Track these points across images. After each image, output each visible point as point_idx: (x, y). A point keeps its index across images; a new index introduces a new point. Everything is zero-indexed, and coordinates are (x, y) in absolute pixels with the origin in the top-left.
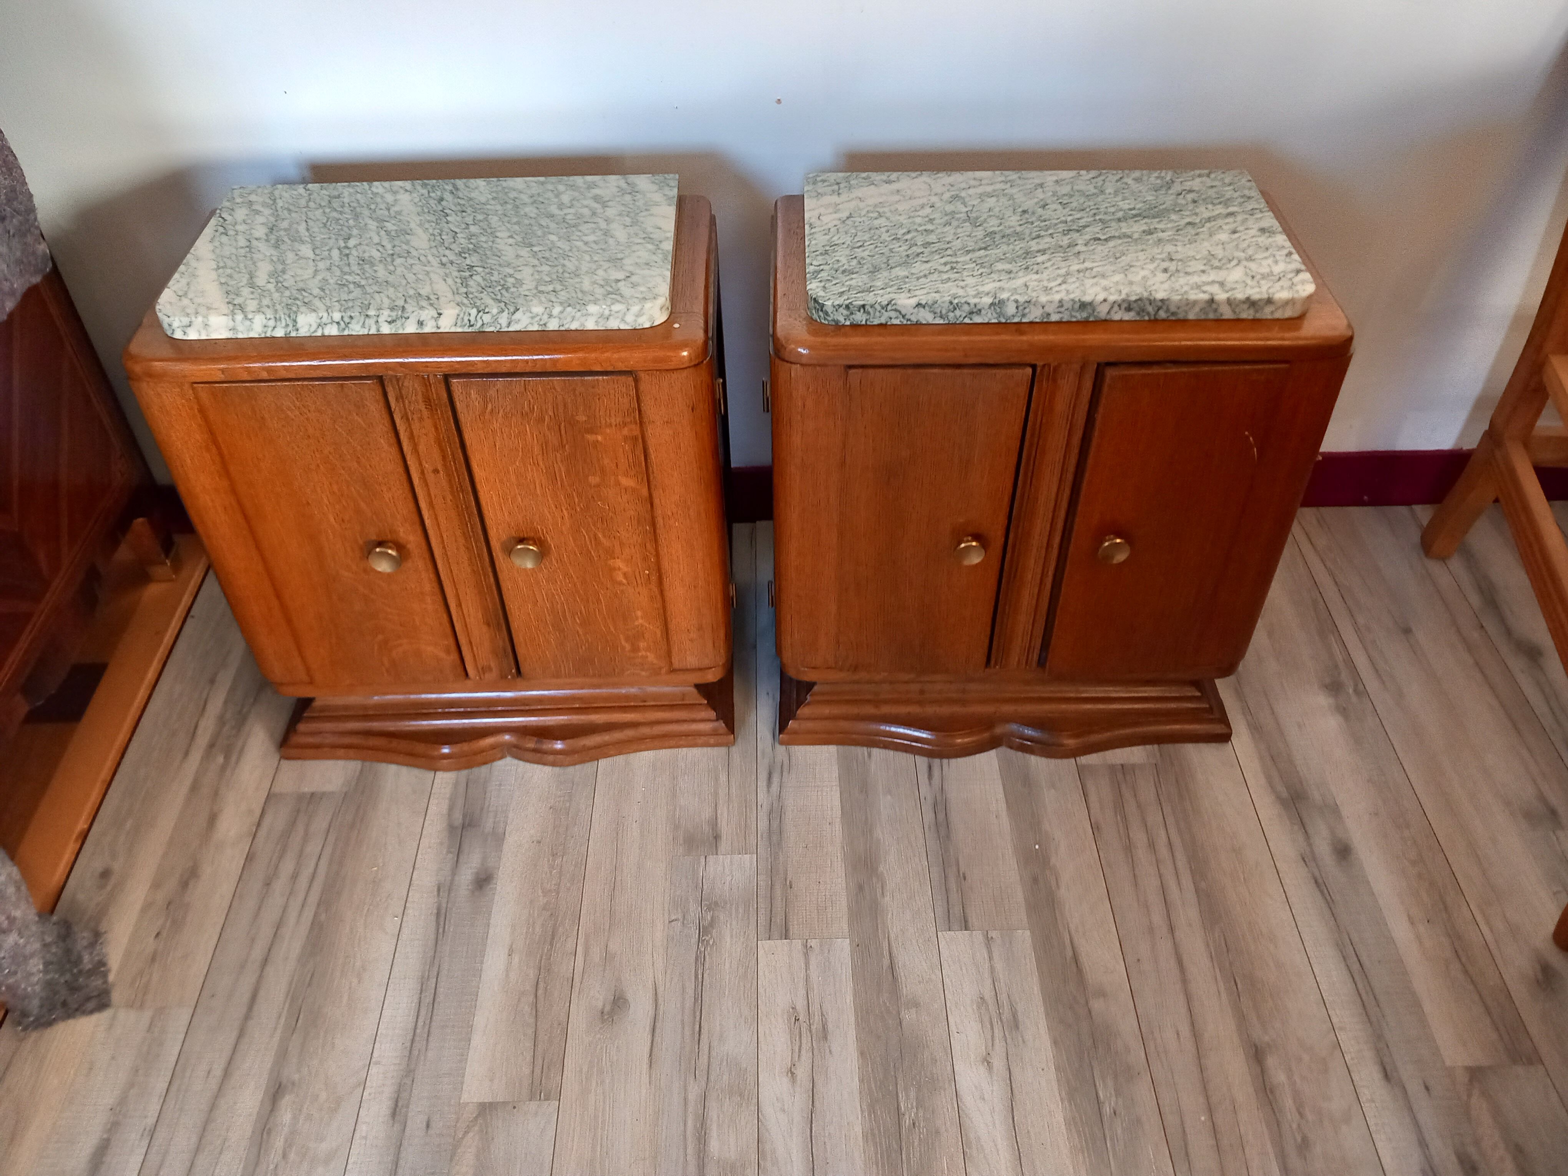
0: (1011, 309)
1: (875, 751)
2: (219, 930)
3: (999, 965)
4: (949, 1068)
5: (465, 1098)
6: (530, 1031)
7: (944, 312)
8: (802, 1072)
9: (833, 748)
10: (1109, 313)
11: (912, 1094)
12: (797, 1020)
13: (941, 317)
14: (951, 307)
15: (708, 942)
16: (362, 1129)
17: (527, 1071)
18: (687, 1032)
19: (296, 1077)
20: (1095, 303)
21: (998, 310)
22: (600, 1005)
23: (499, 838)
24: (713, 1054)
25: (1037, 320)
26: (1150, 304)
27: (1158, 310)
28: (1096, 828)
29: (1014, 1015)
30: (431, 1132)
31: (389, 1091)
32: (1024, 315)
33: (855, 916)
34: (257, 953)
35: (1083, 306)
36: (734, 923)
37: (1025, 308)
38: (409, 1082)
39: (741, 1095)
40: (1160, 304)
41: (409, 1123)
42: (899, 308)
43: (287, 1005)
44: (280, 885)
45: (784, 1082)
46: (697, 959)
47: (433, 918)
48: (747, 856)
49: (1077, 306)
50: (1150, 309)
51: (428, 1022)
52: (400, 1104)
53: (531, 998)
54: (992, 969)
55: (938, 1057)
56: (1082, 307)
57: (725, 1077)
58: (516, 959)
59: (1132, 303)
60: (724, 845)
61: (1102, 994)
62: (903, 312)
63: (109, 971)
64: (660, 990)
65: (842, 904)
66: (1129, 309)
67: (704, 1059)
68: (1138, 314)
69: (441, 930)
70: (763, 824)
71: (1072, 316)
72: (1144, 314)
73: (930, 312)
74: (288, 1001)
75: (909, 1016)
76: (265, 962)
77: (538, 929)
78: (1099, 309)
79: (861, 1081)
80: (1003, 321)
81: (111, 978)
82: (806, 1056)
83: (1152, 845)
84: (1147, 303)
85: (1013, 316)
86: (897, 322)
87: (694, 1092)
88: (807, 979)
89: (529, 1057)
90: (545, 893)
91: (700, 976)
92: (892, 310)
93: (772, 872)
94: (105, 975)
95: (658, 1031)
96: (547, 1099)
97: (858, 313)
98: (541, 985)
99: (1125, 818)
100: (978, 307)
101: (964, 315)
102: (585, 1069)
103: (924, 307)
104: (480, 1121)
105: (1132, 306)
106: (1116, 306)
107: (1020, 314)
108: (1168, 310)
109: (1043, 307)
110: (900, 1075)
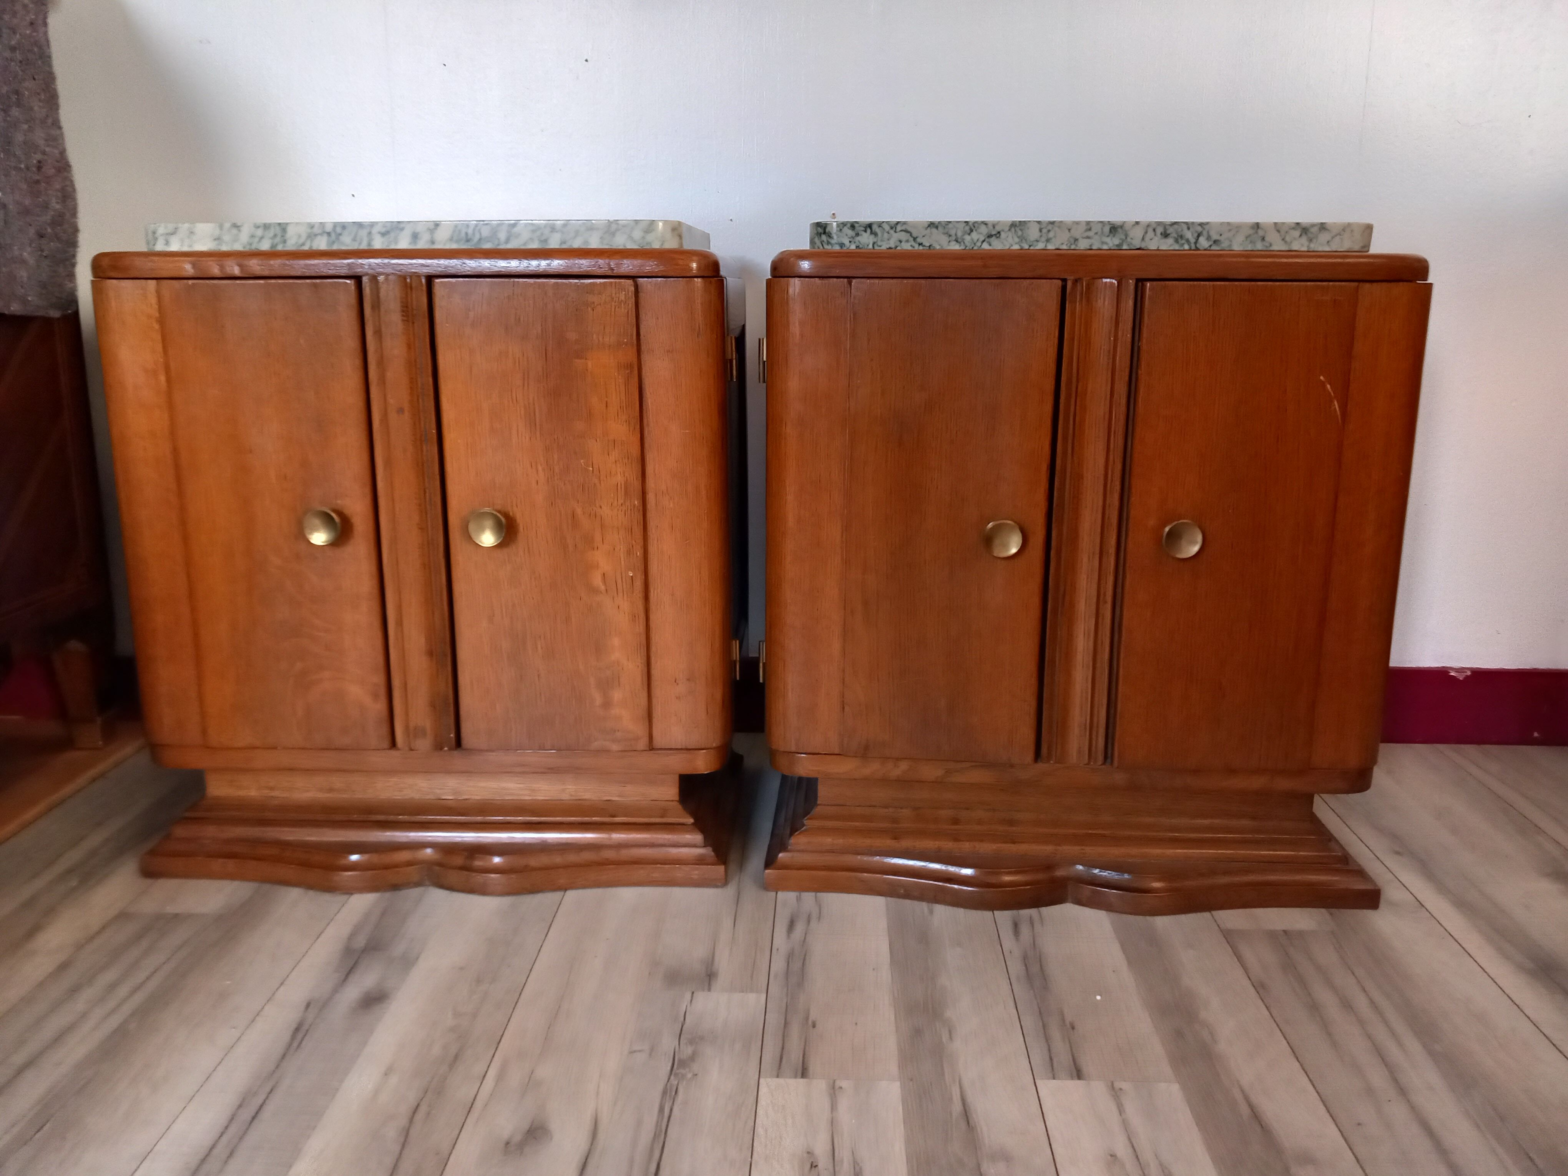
0: (1034, 233)
1: (940, 907)
3: (1134, 1119)
7: (959, 234)
9: (881, 898)
10: (1143, 239)
12: (813, 1166)
13: (957, 242)
14: (968, 228)
15: (684, 1075)
20: (1127, 227)
21: (1020, 234)
22: (507, 1135)
23: (409, 963)
25: (1063, 250)
26: (1189, 229)
27: (1199, 236)
32: (1048, 240)
33: (908, 1057)
35: (1114, 229)
36: (726, 1059)
37: (1049, 231)
40: (1199, 229)
42: (910, 228)
44: (90, 993)
46: (665, 1092)
47: (290, 1032)
48: (753, 995)
49: (1107, 229)
50: (1189, 235)
51: (235, 1140)
53: (404, 1121)
54: (1125, 1123)
56: (1112, 230)
58: (393, 1080)
59: (1167, 227)
60: (722, 980)
62: (914, 234)
64: (603, 1124)
65: (891, 1043)
66: (1165, 235)
68: (1177, 241)
69: (294, 1046)
70: (779, 965)
71: (1103, 243)
72: (1183, 241)
73: (944, 234)
74: (38, 1109)
76: (28, 1065)
77: (435, 1051)
78: (1132, 234)
80: (1027, 249)
84: (1185, 227)
85: (1038, 242)
86: (909, 248)
88: (833, 1121)
90: (457, 1016)
91: (667, 1111)
92: (902, 232)
93: (787, 1011)
97: (864, 234)
98: (423, 1107)
99: (1300, 979)
100: (998, 228)
101: (982, 238)
103: (937, 228)
105: (1168, 232)
106: (1150, 231)
107: (1043, 239)
108: (1209, 238)
109: (1069, 230)
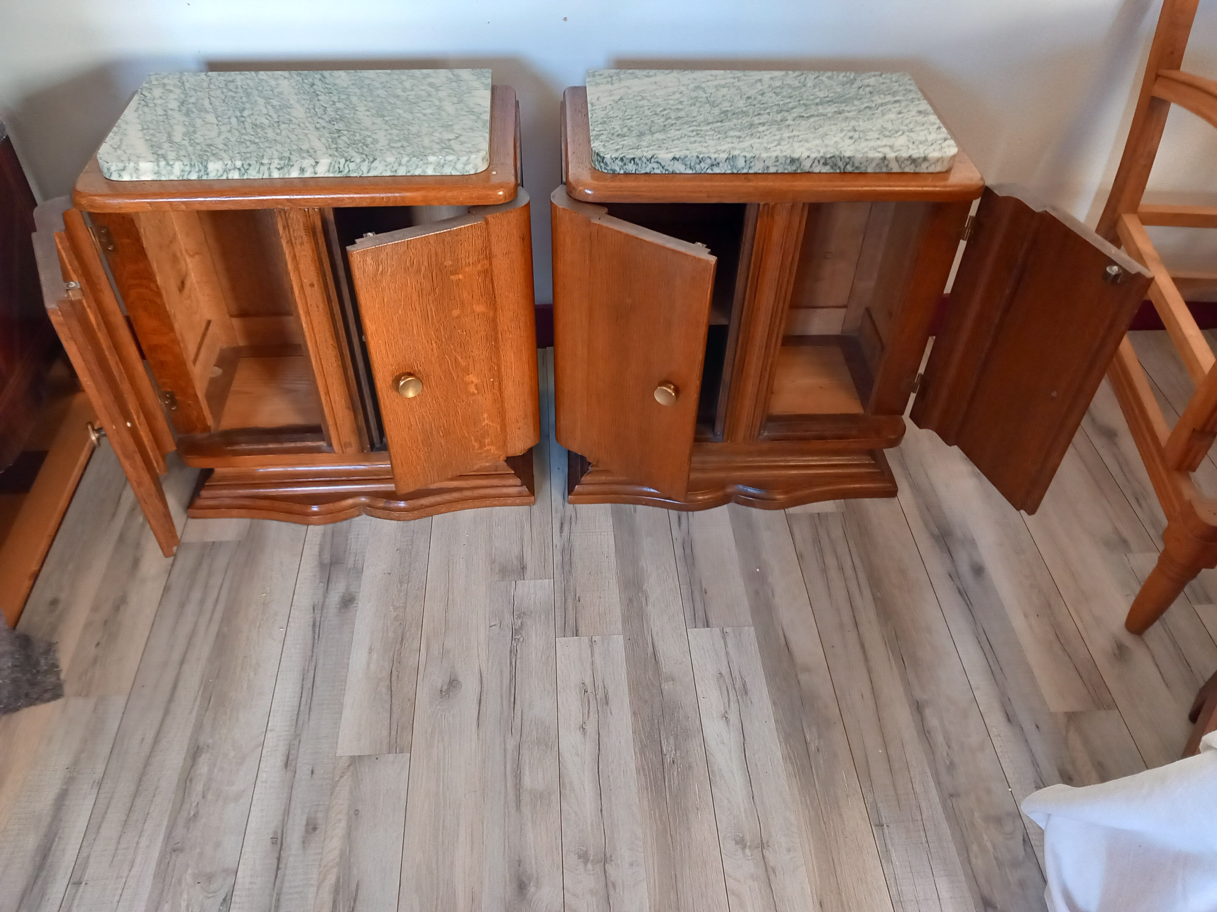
0: (741, 163)
1: (639, 507)
2: (145, 640)
3: (732, 652)
4: (698, 722)
5: (339, 753)
6: (387, 706)
7: (692, 164)
8: (591, 728)
9: (608, 506)
10: (811, 166)
11: (672, 741)
12: (586, 691)
13: (690, 168)
14: (698, 161)
15: (519, 639)
16: (263, 776)
17: (385, 733)
18: (505, 703)
19: (210, 741)
20: (801, 159)
21: (732, 164)
22: (439, 686)
23: (358, 572)
24: (525, 718)
25: (760, 172)
26: (841, 160)
27: (846, 165)
28: (800, 557)
29: (744, 685)
30: (314, 776)
31: (282, 749)
32: (750, 168)
33: (626, 620)
34: (176, 656)
35: (793, 161)
36: (538, 626)
37: (751, 162)
38: (296, 742)
39: (546, 746)
40: (848, 160)
41: (298, 771)
42: (659, 161)
43: (200, 693)
44: (191, 608)
45: (579, 734)
46: (511, 652)
47: (311, 628)
48: (547, 581)
49: (788, 161)
50: (840, 164)
51: (309, 701)
52: (291, 758)
53: (387, 683)
54: (727, 654)
55: (689, 715)
57: (534, 733)
58: (375, 656)
59: (827, 159)
60: (529, 573)
61: (807, 669)
62: (663, 164)
63: (61, 671)
64: (484, 674)
65: (617, 612)
66: (825, 164)
67: (518, 721)
68: (832, 168)
69: (316, 637)
70: (558, 558)
71: (785, 169)
72: (836, 167)
73: (682, 164)
74: (202, 688)
75: (667, 686)
76: (182, 662)
77: (391, 634)
78: (804, 163)
79: (634, 732)
80: (735, 171)
81: (63, 676)
82: (593, 717)
83: (841, 568)
84: (839, 160)
85: (743, 168)
86: (658, 171)
87: (511, 743)
88: (593, 663)
89: (386, 724)
90: (396, 608)
91: (514, 664)
92: (655, 162)
93: (565, 591)
94: (58, 674)
95: (483, 702)
96: (402, 752)
97: (629, 164)
98: (394, 673)
99: (821, 550)
100: (718, 161)
101: (707, 167)
102: (429, 730)
103: (678, 160)
104: (352, 768)
105: (828, 162)
106: (816, 161)
107: (747, 166)
108: (853, 165)
109: (764, 162)
110: (662, 728)
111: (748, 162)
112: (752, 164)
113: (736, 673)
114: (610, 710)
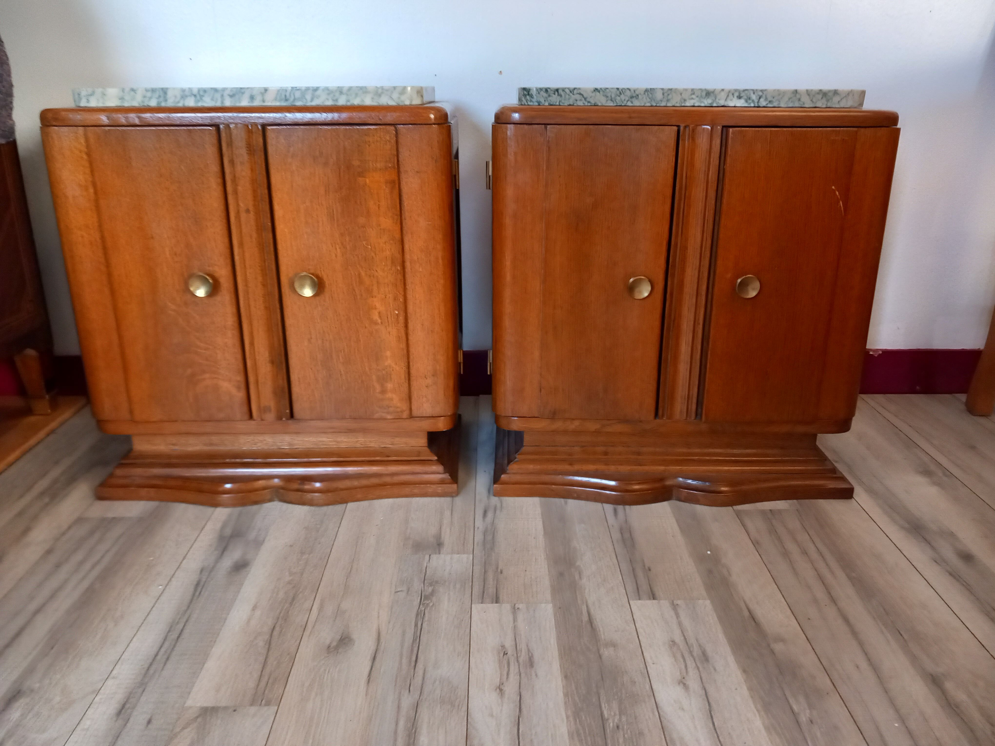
0: (659, 96)
2: (5, 592)
3: (685, 622)
4: (648, 687)
5: (189, 703)
6: (262, 659)
7: (613, 95)
8: (511, 688)
9: (536, 500)
10: (726, 100)
11: (615, 706)
12: (505, 654)
13: (611, 100)
14: (618, 92)
15: (428, 604)
16: (86, 723)
17: (252, 685)
18: (405, 661)
19: (37, 686)
20: (716, 92)
21: (650, 95)
22: (328, 642)
23: (260, 544)
24: (428, 676)
25: (678, 105)
26: (754, 93)
27: (760, 98)
28: (754, 543)
29: (704, 653)
30: (150, 726)
31: (120, 696)
32: (668, 100)
33: (556, 590)
34: (33, 607)
35: (708, 93)
36: (452, 595)
37: (669, 94)
38: (140, 690)
39: (452, 704)
40: (760, 93)
41: (132, 720)
42: (582, 92)
43: (45, 640)
44: (67, 567)
45: (494, 696)
46: (417, 614)
47: (193, 586)
48: (465, 556)
49: (704, 94)
50: (754, 97)
51: (169, 651)
52: (127, 707)
53: (267, 637)
54: (680, 624)
55: (636, 680)
57: (438, 692)
58: (258, 613)
59: (741, 92)
60: (447, 547)
61: (781, 639)
62: (585, 96)
64: (383, 634)
65: (546, 582)
66: (740, 97)
68: (746, 101)
69: (197, 593)
70: (479, 537)
71: (701, 102)
72: (750, 101)
73: (604, 96)
74: (49, 636)
75: (607, 653)
76: (37, 612)
77: (281, 595)
78: (719, 97)
79: (566, 695)
80: (655, 105)
82: (513, 679)
83: (805, 553)
84: (752, 92)
85: (661, 101)
86: (581, 103)
87: (407, 701)
88: (515, 628)
89: (256, 675)
90: (292, 574)
91: (419, 627)
92: (577, 94)
93: (485, 565)
95: (378, 659)
96: (268, 704)
97: (553, 95)
98: (277, 629)
99: (779, 538)
100: (637, 92)
101: (627, 99)
102: (307, 684)
103: (600, 91)
104: (199, 720)
105: (741, 95)
106: (731, 95)
107: (665, 100)
108: (766, 98)
109: (681, 94)
110: (602, 692)
111: (666, 94)
112: (670, 97)
113: (692, 641)
114: (536, 672)
